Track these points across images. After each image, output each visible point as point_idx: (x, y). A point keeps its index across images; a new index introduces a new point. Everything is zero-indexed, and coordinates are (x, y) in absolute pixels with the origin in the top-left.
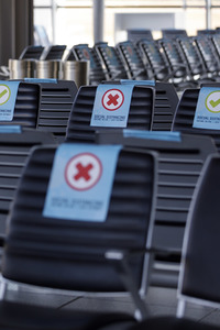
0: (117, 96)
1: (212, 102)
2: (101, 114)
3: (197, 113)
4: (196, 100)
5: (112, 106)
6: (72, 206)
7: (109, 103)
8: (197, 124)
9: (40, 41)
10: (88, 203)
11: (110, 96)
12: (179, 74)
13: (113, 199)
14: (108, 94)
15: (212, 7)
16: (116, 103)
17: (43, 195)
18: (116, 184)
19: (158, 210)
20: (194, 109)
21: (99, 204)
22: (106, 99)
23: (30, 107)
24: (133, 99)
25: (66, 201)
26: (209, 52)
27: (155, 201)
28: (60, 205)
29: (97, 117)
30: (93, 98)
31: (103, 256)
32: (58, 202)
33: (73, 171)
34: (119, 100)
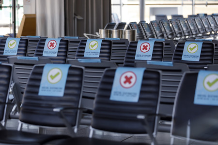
0: (147, 46)
1: (190, 48)
2: (140, 54)
3: (184, 53)
4: (183, 47)
5: (145, 50)
6: (123, 95)
7: (143, 49)
8: (183, 58)
9: (115, 20)
10: (130, 94)
11: (144, 46)
12: (178, 35)
13: (142, 92)
14: (143, 45)
15: (195, 4)
16: (146, 49)
17: (110, 90)
18: (143, 85)
19: (162, 97)
20: (182, 51)
21: (135, 94)
22: (142, 47)
23: (107, 51)
24: (154, 47)
25: (120, 93)
26: (193, 25)
27: (160, 93)
28: (117, 95)
29: (138, 56)
30: (136, 47)
31: (136, 117)
32: (116, 93)
33: (123, 79)
34: (148, 48)
